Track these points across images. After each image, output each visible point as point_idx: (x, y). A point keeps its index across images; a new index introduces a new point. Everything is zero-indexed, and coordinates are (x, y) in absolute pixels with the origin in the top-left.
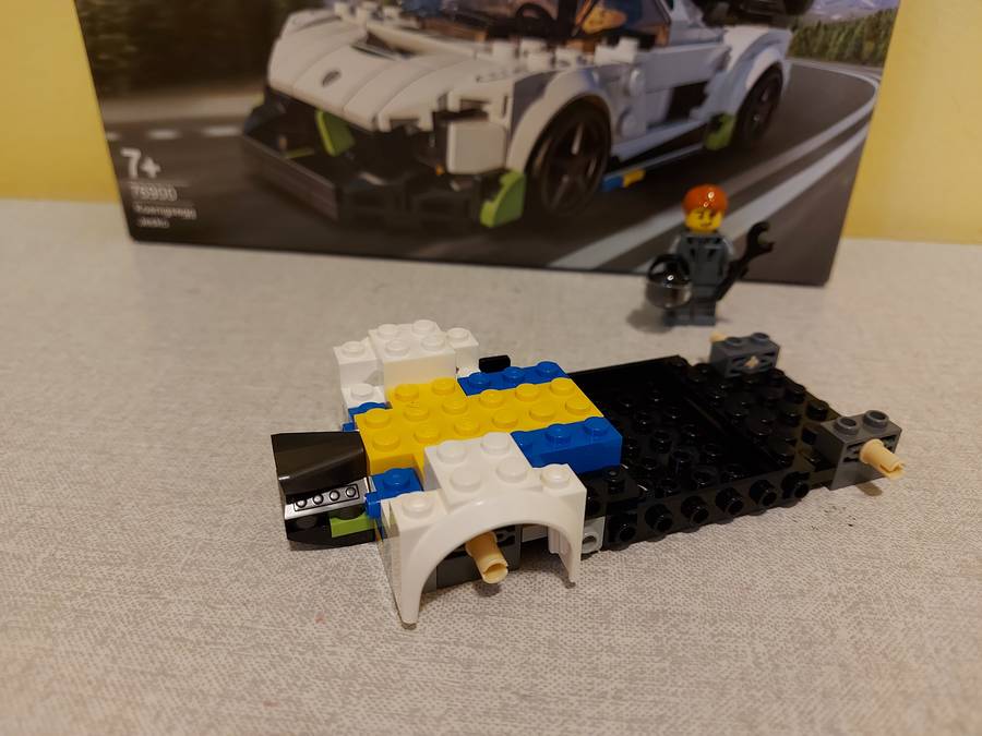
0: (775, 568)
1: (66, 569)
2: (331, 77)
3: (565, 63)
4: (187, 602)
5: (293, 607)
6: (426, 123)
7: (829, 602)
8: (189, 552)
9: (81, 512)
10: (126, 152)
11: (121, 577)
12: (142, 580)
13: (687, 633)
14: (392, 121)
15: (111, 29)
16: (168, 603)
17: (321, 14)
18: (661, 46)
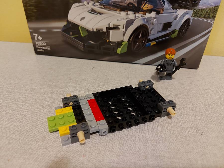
0: (184, 145)
1: (27, 142)
2: (83, 19)
3: (138, 17)
4: (54, 151)
5: (78, 153)
6: (105, 30)
7: (196, 154)
8: (54, 138)
9: (29, 128)
10: (34, 34)
11: (39, 145)
12: (44, 145)
13: (164, 161)
14: (97, 29)
15: (31, 6)
16: (50, 151)
17: (81, 4)
18: (161, 13)
